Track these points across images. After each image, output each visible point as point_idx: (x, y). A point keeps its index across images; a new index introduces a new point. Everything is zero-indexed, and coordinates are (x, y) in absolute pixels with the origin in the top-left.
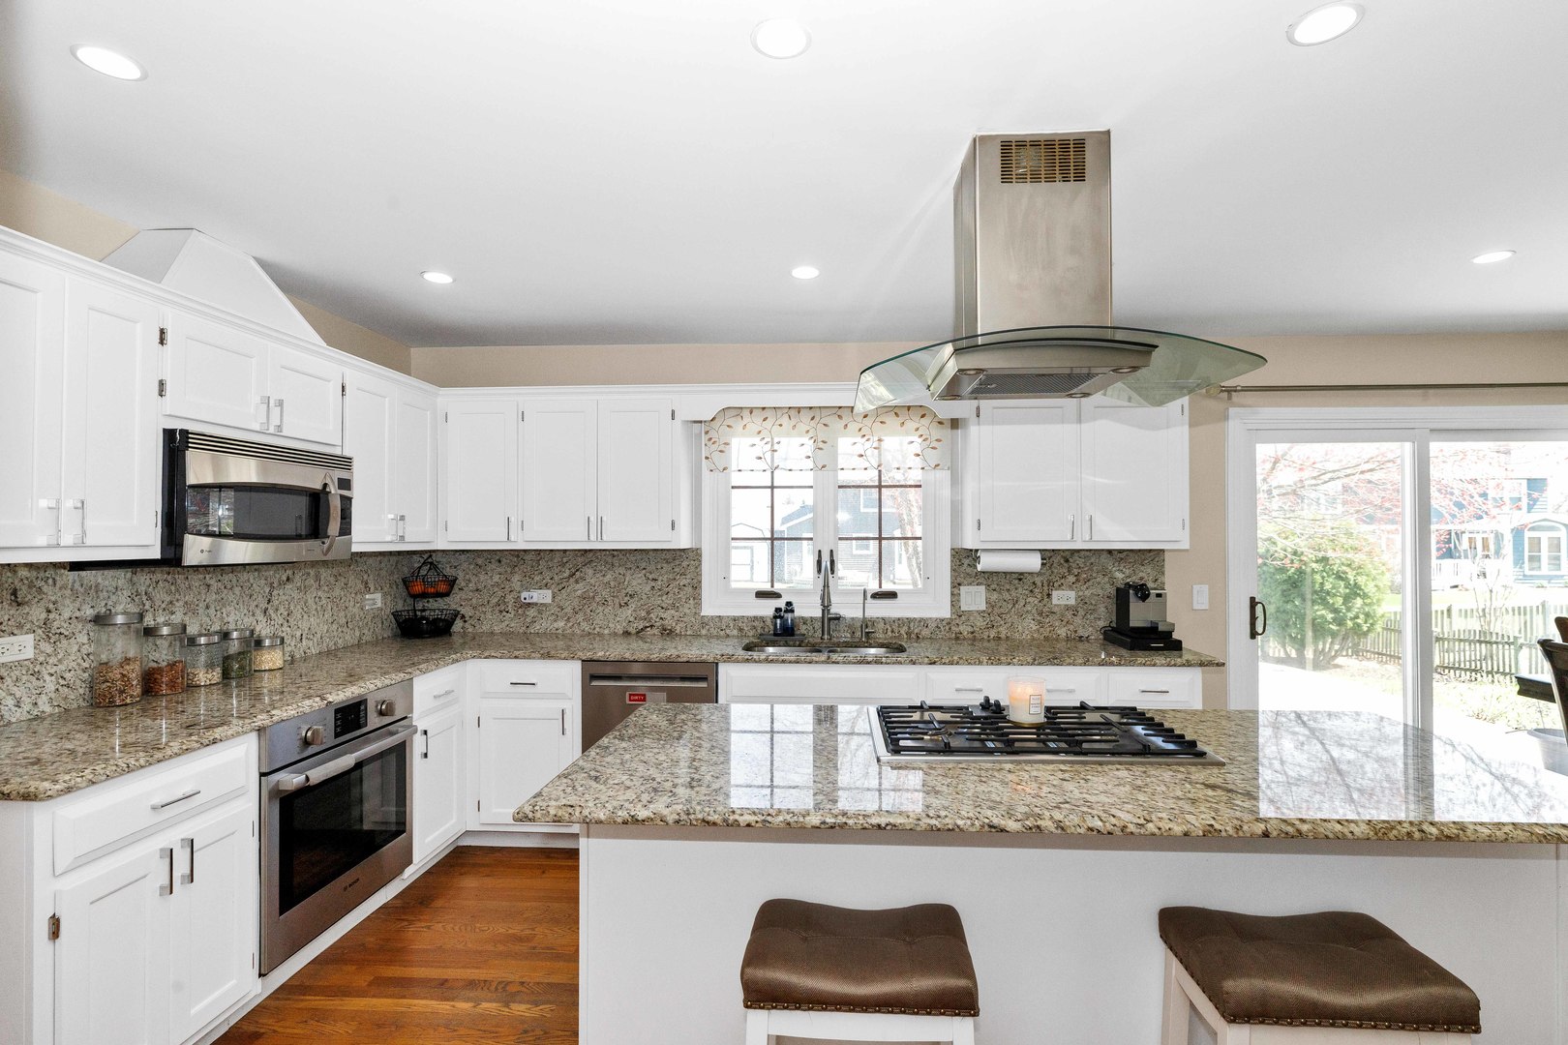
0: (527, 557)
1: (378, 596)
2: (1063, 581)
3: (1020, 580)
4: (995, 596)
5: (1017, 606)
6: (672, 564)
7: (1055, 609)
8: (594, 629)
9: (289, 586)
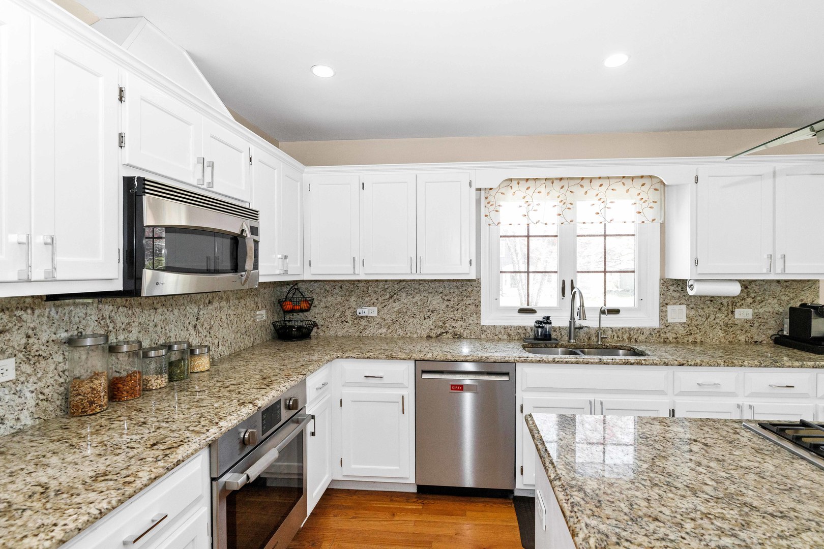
0: (360, 285)
1: (263, 312)
2: (743, 302)
3: (711, 301)
4: (693, 312)
5: (709, 320)
6: (461, 290)
7: (736, 322)
8: (407, 334)
9: (210, 307)
